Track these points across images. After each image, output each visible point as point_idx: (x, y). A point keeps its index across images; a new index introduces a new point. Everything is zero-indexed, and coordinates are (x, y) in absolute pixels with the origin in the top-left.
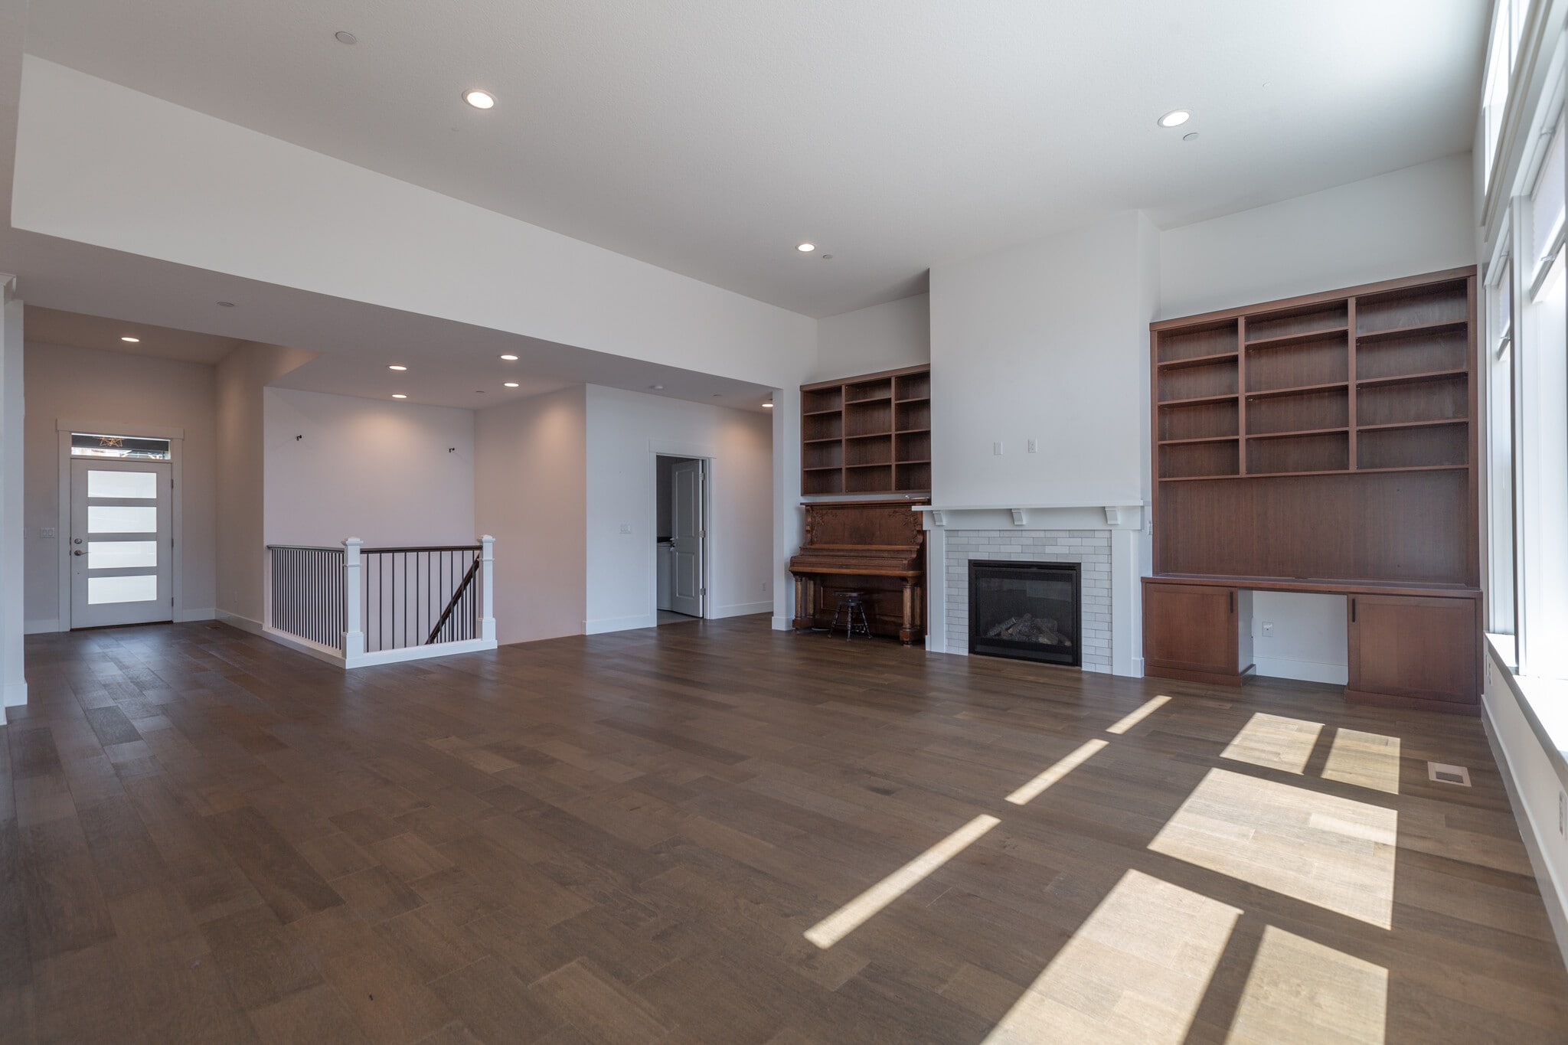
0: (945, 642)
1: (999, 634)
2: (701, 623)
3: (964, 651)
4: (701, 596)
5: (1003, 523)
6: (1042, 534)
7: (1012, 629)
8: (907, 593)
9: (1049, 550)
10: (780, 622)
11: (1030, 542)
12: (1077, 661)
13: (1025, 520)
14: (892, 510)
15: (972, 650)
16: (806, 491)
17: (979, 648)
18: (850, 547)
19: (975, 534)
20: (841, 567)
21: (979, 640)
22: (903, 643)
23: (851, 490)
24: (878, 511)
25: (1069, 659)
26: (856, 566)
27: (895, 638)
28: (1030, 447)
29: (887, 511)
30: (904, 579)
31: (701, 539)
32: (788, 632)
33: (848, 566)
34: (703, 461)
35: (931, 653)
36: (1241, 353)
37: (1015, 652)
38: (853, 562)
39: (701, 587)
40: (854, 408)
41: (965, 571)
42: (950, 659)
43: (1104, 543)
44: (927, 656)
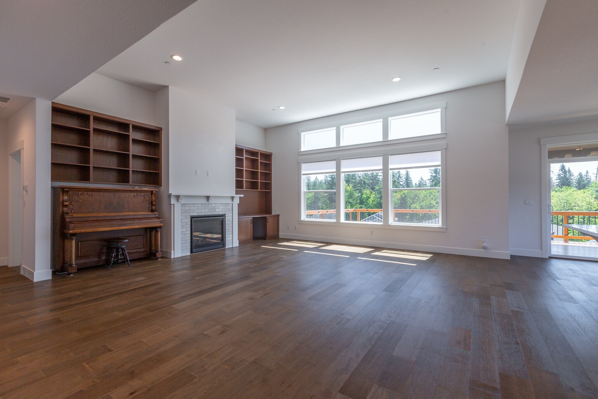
0: (181, 251)
3: (189, 253)
5: (205, 201)
6: (215, 205)
9: (216, 210)
11: (212, 207)
12: (224, 245)
13: (212, 200)
15: (191, 252)
17: (194, 250)
19: (193, 205)
21: (194, 247)
22: (157, 259)
25: (222, 245)
28: (208, 174)
36: (244, 158)
41: (189, 220)
42: (183, 259)
43: (231, 207)
44: (172, 260)
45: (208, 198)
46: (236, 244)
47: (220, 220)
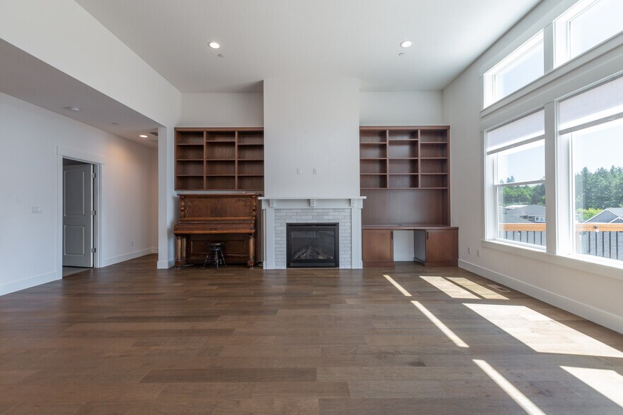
0: (274, 263)
1: (299, 257)
2: (92, 271)
3: (284, 267)
4: (92, 254)
5: (305, 206)
6: (322, 211)
7: (305, 255)
8: (252, 241)
9: (325, 217)
10: (164, 263)
11: (316, 214)
12: (337, 265)
13: (315, 205)
14: (237, 199)
15: (288, 266)
16: (177, 188)
17: (291, 265)
18: (211, 218)
19: (289, 211)
20: (211, 229)
21: (292, 261)
22: (249, 267)
23: (209, 188)
24: (229, 199)
25: (333, 264)
26: (221, 229)
27: (244, 265)
28: (314, 172)
29: (234, 200)
30: (250, 234)
31: (92, 216)
32: (170, 269)
33: (215, 229)
34: (94, 165)
35: (266, 270)
36: (388, 143)
37: (309, 264)
38: (220, 226)
39: (92, 247)
40: (210, 144)
41: (284, 229)
42: (277, 272)
43: (348, 214)
44: (264, 272)
45: (309, 201)
46: (358, 264)
47: (331, 229)
